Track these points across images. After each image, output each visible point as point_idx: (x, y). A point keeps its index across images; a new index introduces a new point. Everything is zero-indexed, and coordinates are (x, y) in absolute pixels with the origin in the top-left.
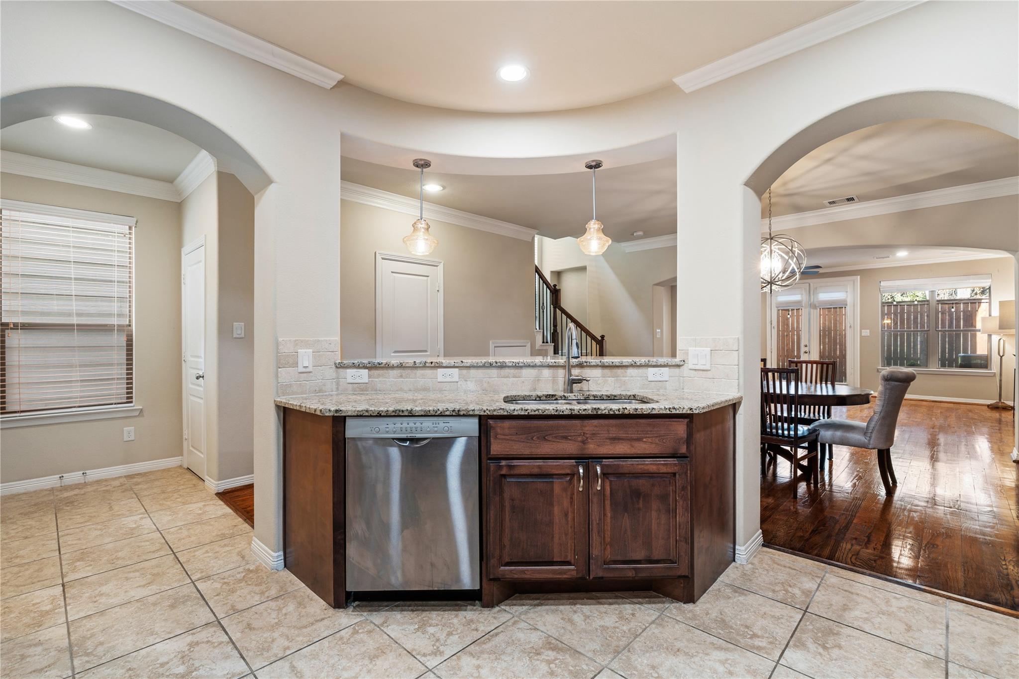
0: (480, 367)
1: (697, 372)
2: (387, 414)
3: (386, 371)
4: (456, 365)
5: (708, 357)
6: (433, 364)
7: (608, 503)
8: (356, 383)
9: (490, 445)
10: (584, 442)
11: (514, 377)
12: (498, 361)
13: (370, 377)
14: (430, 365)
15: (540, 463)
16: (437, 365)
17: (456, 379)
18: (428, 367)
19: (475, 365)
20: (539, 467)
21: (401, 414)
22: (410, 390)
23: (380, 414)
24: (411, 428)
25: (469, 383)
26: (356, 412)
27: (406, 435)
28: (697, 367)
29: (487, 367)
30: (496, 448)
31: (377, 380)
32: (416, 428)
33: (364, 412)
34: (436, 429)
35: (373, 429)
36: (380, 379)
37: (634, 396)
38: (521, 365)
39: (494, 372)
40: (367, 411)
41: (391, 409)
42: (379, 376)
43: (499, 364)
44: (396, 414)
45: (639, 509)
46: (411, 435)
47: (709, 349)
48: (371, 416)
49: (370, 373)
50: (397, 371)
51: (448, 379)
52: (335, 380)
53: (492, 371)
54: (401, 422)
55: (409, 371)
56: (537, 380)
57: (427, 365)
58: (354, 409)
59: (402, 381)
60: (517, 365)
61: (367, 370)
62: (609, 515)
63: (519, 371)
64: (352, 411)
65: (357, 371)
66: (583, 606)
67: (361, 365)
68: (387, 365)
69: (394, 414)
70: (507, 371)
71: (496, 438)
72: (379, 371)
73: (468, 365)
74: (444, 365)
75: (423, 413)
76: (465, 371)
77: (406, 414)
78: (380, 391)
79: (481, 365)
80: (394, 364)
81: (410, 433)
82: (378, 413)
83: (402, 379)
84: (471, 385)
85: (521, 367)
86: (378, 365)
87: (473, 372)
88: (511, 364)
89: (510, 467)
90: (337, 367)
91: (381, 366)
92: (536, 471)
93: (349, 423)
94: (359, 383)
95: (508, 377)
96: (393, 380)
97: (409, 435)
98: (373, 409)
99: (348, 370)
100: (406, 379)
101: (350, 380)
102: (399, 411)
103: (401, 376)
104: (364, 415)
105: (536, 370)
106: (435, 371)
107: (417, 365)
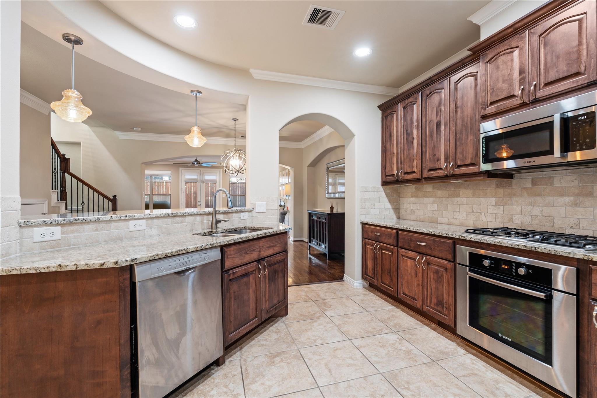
0: (162, 217)
1: (260, 214)
2: (171, 255)
3: (81, 226)
4: (145, 217)
5: (265, 206)
6: (127, 217)
7: (267, 280)
8: (46, 241)
9: (225, 263)
10: (260, 251)
11: (181, 223)
12: (173, 212)
13: (62, 233)
14: (125, 218)
15: (244, 267)
16: (131, 218)
17: (144, 227)
18: (123, 220)
19: (159, 216)
20: (245, 269)
21: (181, 253)
22: (106, 241)
23: (167, 256)
24: (186, 262)
25: (153, 229)
26: (149, 258)
27: (184, 268)
28: (260, 211)
29: (166, 217)
30: (228, 264)
31: (71, 235)
32: (189, 261)
33: (155, 256)
34: (200, 259)
35: (160, 269)
36: (73, 235)
37: (245, 227)
38: (186, 214)
39: (169, 220)
40: (157, 255)
41: (174, 250)
42: (73, 231)
43: (174, 215)
44: (178, 254)
45: (276, 279)
46: (187, 267)
47: (265, 203)
48: (160, 258)
49: (63, 229)
50: (92, 225)
51: (138, 228)
52: (18, 241)
53: (169, 219)
54: (179, 259)
55: (104, 224)
56: (194, 223)
57: (122, 218)
58: (147, 255)
59: (98, 234)
60: (184, 214)
61: (60, 227)
62: (267, 285)
63: (184, 218)
64: (145, 257)
65: (46, 229)
66: (258, 338)
67: (54, 223)
68: (84, 221)
69: (176, 254)
70: (177, 219)
71: (227, 258)
72: (73, 227)
73: (154, 216)
74: (136, 218)
75: (194, 250)
76: (150, 221)
77: (184, 252)
78: (74, 245)
79: (163, 216)
80: (92, 219)
81: (186, 265)
82: (165, 255)
83: (98, 232)
84: (154, 231)
85: (185, 216)
86: (74, 222)
87: (156, 221)
88: (181, 214)
89: (234, 273)
90: (20, 226)
91: (77, 222)
92: (244, 272)
93: (137, 269)
94: (49, 241)
95: (178, 223)
96: (88, 233)
97: (186, 267)
98: (161, 253)
99: (36, 229)
100: (101, 232)
101: (37, 238)
102: (180, 251)
103: (97, 230)
104: (155, 258)
105: (193, 217)
106: (127, 223)
107: (114, 219)
